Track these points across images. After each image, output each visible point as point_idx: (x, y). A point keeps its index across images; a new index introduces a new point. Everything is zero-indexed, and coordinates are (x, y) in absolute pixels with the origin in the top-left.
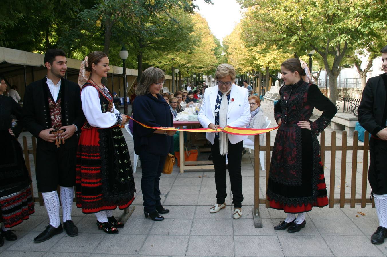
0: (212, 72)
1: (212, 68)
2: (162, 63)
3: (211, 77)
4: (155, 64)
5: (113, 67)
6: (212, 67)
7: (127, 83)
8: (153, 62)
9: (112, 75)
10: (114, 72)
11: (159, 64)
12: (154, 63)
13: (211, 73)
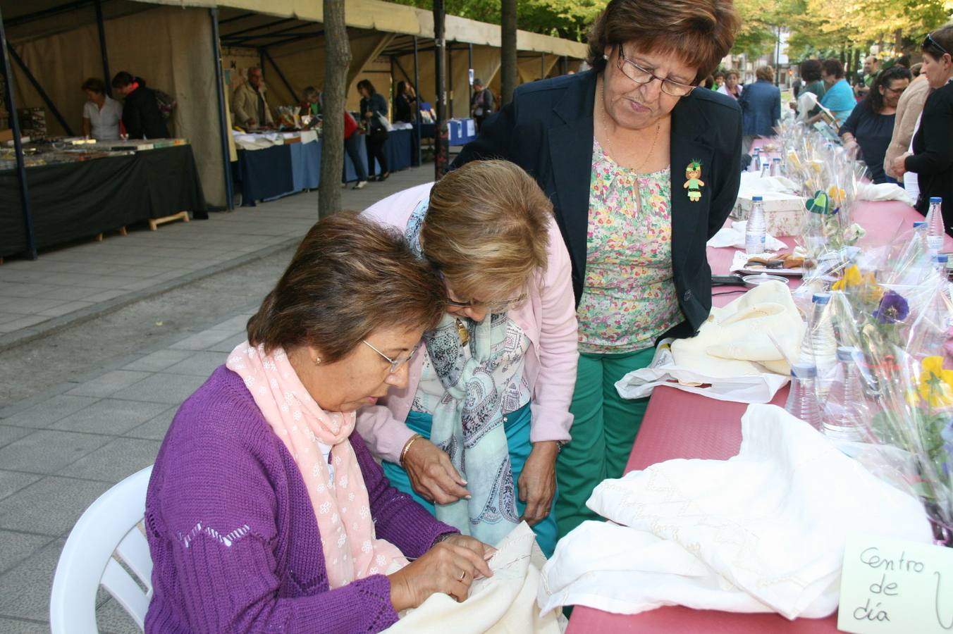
0: (750, 42)
1: (754, 28)
2: (593, 5)
3: (744, 60)
4: (569, 8)
5: (417, 14)
6: (755, 24)
7: (472, 70)
8: (565, 3)
9: (414, 41)
10: (420, 32)
11: (584, 8)
12: (567, 6)
13: (748, 45)
